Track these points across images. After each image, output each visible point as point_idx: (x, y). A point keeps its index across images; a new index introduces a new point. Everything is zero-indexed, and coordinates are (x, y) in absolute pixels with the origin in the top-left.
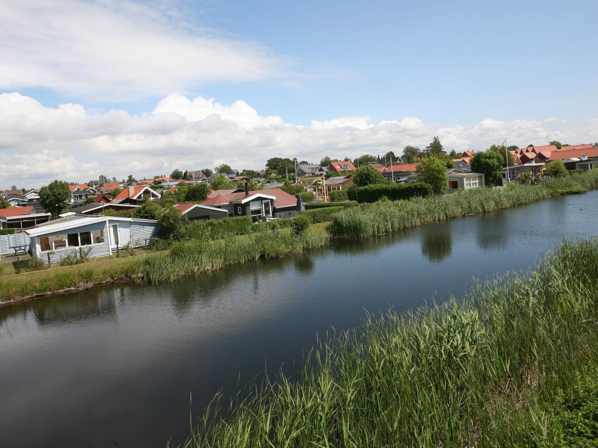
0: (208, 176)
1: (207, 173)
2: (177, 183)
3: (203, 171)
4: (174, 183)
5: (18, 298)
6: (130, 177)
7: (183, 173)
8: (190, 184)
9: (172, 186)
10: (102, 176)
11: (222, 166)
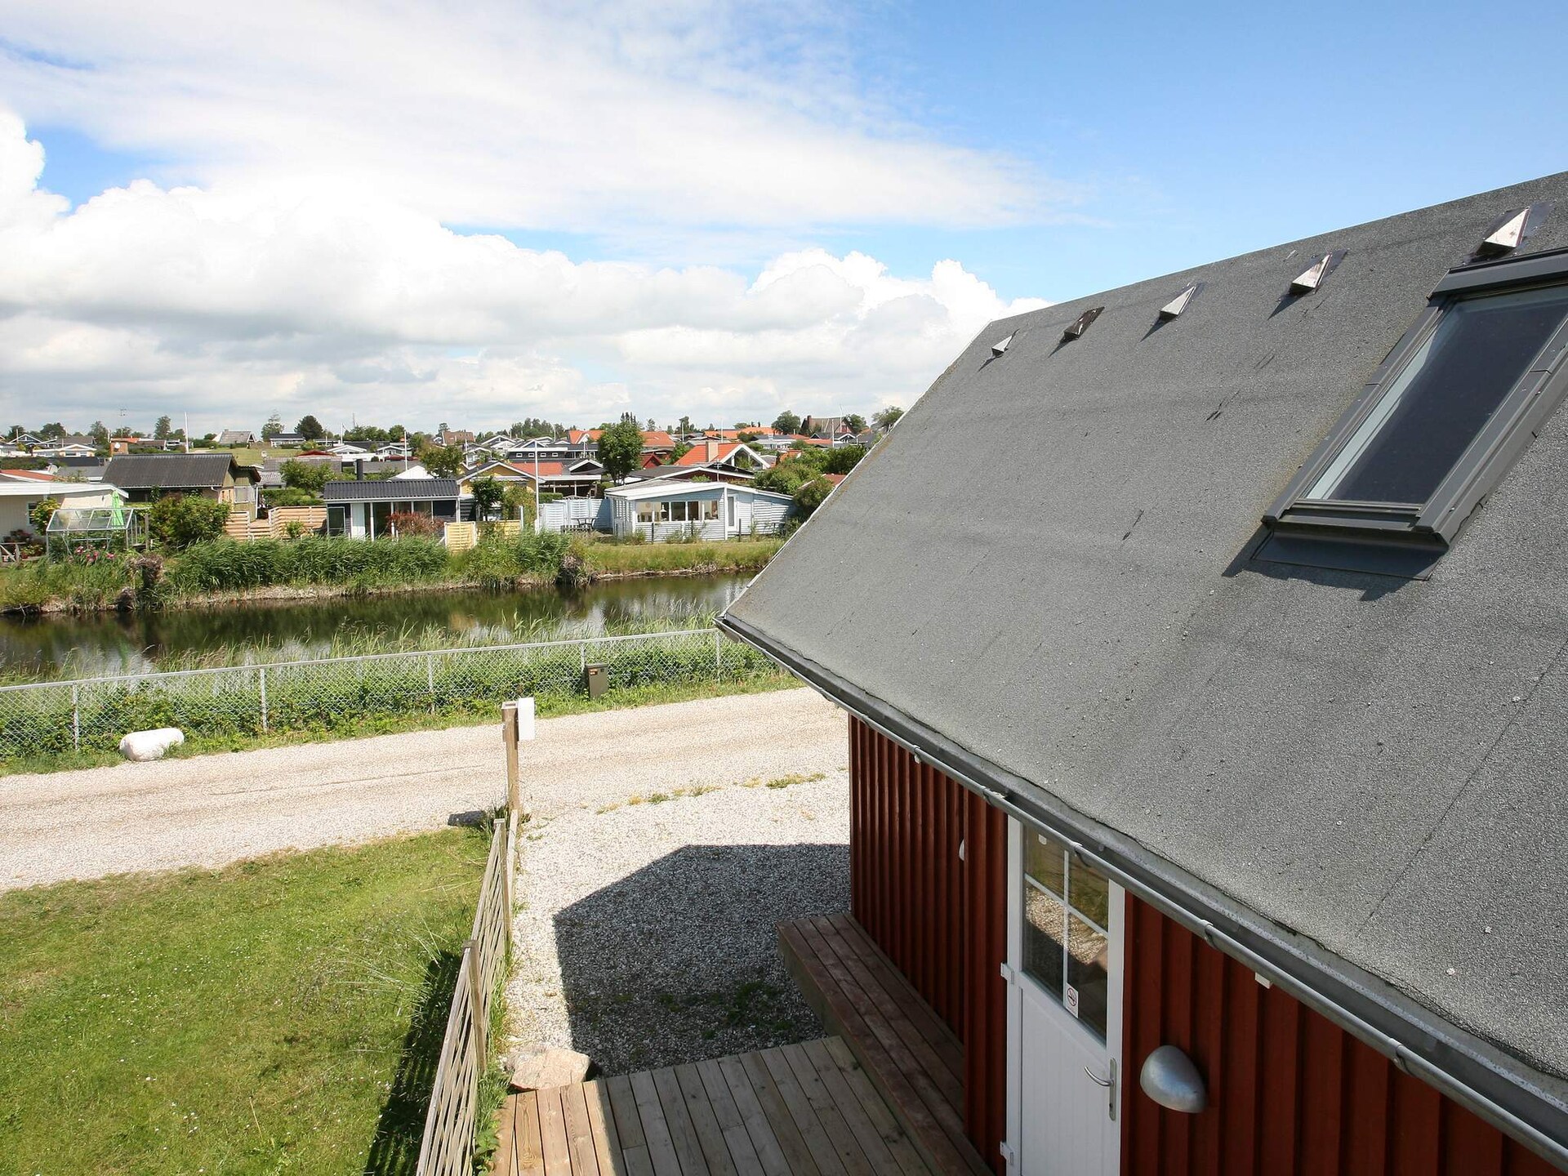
0: (855, 432)
1: (853, 425)
2: (789, 442)
3: (845, 420)
4: (784, 443)
5: (628, 573)
6: (685, 420)
7: (802, 422)
8: (818, 446)
9: (779, 446)
10: (627, 414)
11: (890, 411)
